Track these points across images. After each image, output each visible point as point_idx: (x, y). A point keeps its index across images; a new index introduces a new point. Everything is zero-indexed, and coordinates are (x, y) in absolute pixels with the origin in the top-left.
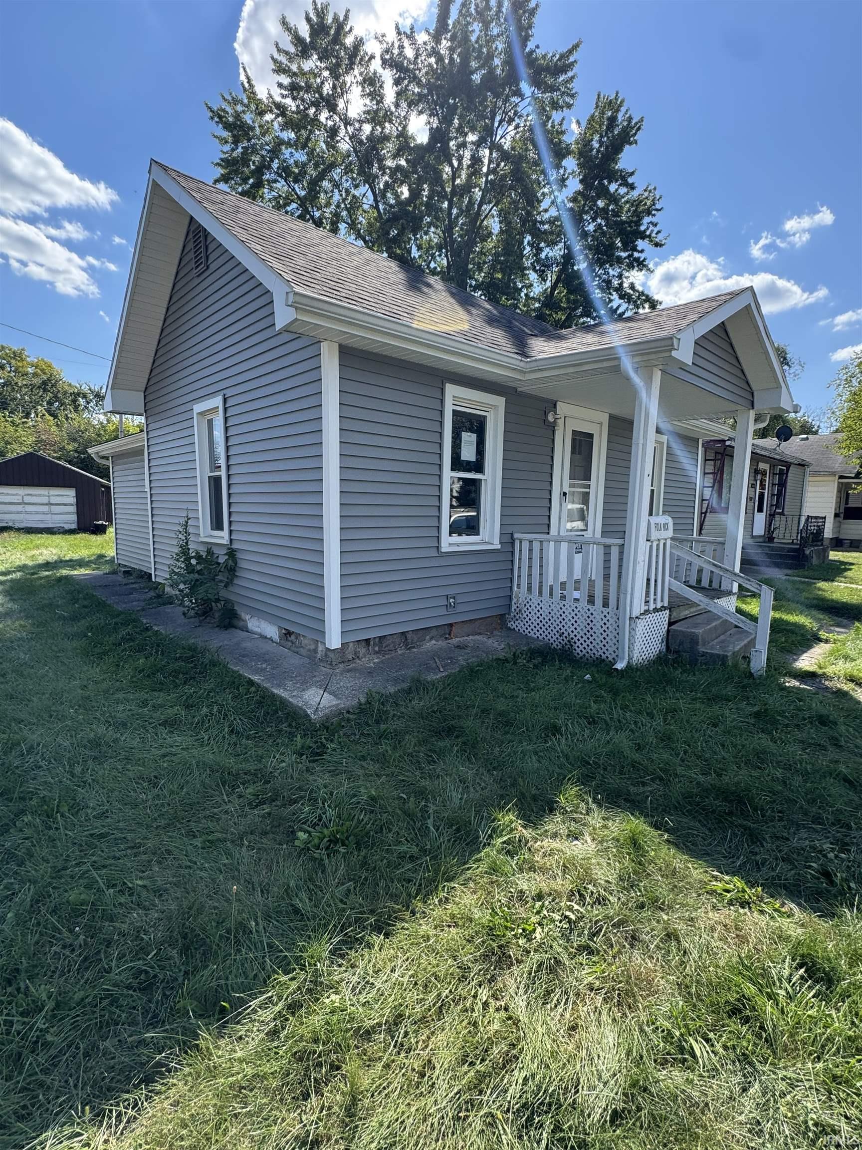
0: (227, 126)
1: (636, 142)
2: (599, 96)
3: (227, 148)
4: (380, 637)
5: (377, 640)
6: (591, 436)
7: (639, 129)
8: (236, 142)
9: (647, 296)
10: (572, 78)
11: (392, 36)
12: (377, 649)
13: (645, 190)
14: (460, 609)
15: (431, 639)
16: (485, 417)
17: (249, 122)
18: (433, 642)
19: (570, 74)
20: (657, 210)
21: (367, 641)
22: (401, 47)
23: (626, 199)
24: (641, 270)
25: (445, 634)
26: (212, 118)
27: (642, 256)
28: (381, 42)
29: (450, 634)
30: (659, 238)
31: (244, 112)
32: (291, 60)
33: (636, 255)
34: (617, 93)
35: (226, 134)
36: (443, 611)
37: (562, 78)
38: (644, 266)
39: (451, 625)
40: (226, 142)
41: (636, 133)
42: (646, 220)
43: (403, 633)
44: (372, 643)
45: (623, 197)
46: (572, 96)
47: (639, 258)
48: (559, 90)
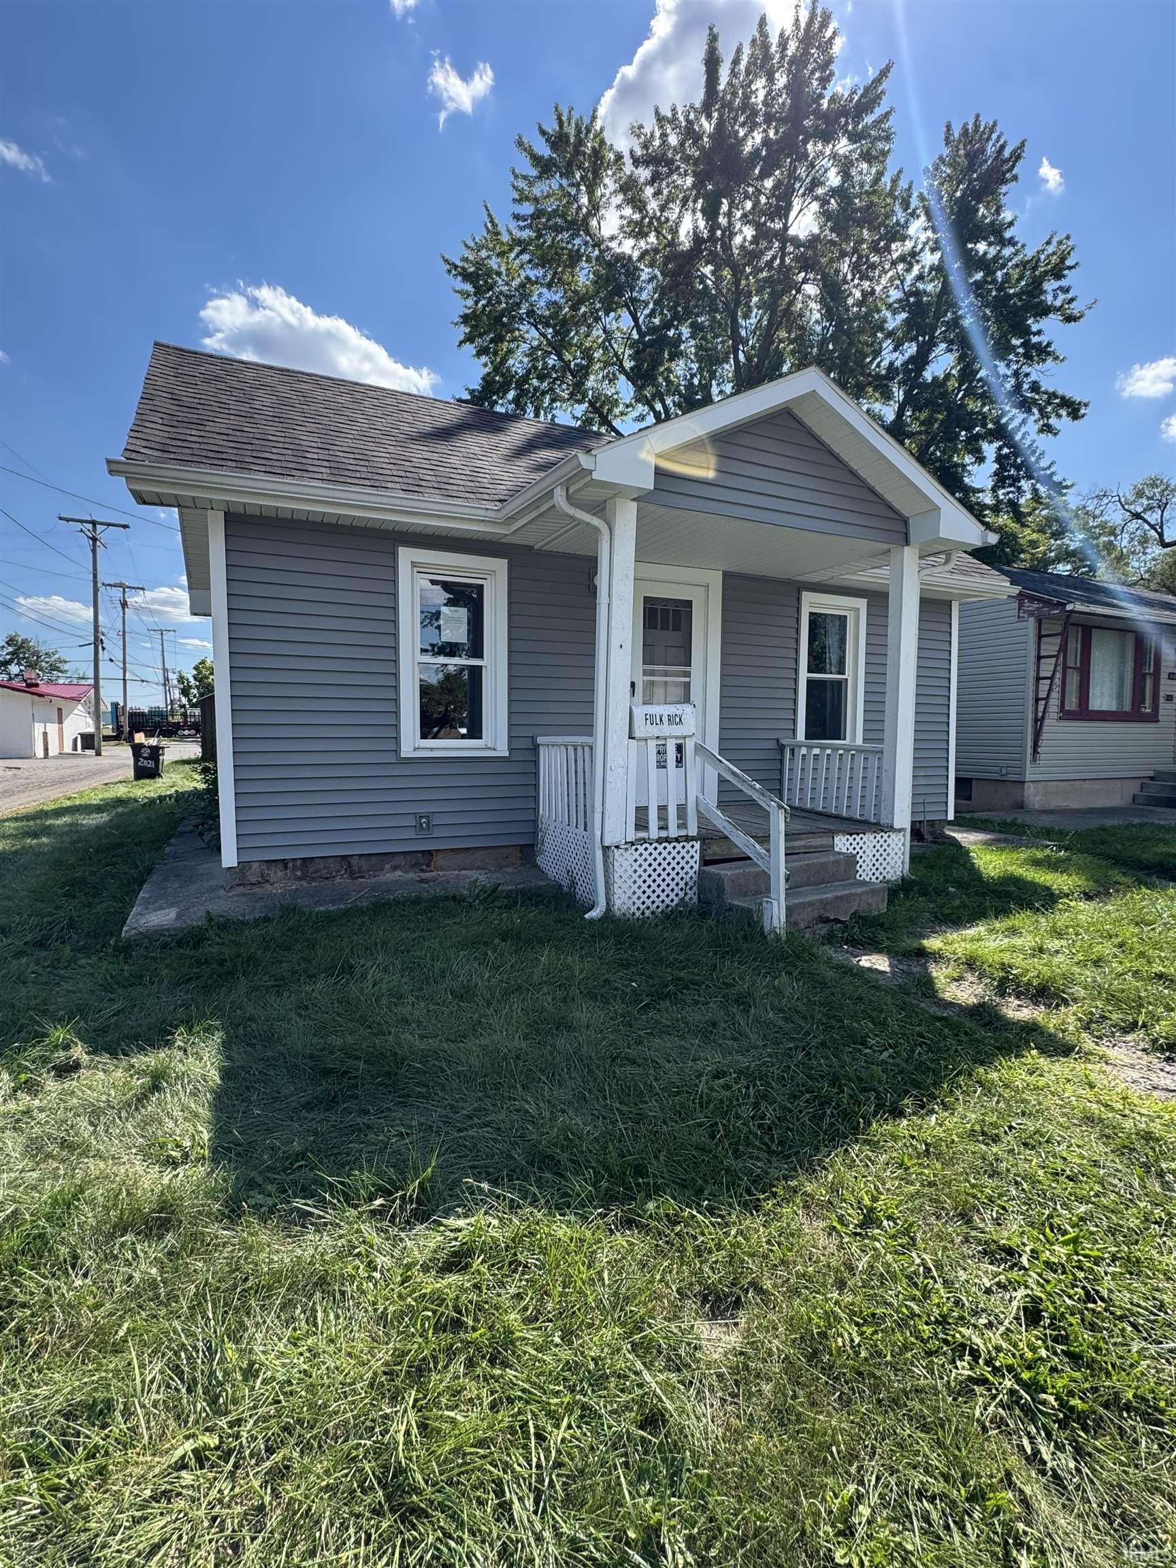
0: (466, 276)
1: (1015, 178)
2: (949, 127)
3: (470, 302)
4: (304, 859)
5: (299, 862)
6: (689, 604)
7: (1018, 157)
8: (479, 292)
9: (1063, 398)
10: (887, 115)
11: (650, 125)
12: (299, 873)
13: (1048, 243)
14: (437, 833)
15: (395, 868)
16: (482, 586)
17: (495, 267)
18: (399, 873)
19: (879, 111)
20: (1070, 268)
21: (284, 863)
22: (664, 135)
23: (1014, 262)
24: (1044, 361)
25: (421, 864)
26: (449, 271)
27: (1044, 339)
28: (638, 136)
29: (428, 865)
30: (1075, 308)
31: (489, 257)
32: (531, 184)
33: (1035, 339)
34: (978, 116)
35: (469, 287)
36: (411, 834)
37: (869, 119)
38: (1049, 354)
39: (429, 852)
40: (469, 295)
41: (1013, 166)
42: (1050, 285)
43: (343, 857)
44: (291, 865)
45: (1011, 260)
46: (887, 139)
47: (1040, 343)
48: (869, 135)
